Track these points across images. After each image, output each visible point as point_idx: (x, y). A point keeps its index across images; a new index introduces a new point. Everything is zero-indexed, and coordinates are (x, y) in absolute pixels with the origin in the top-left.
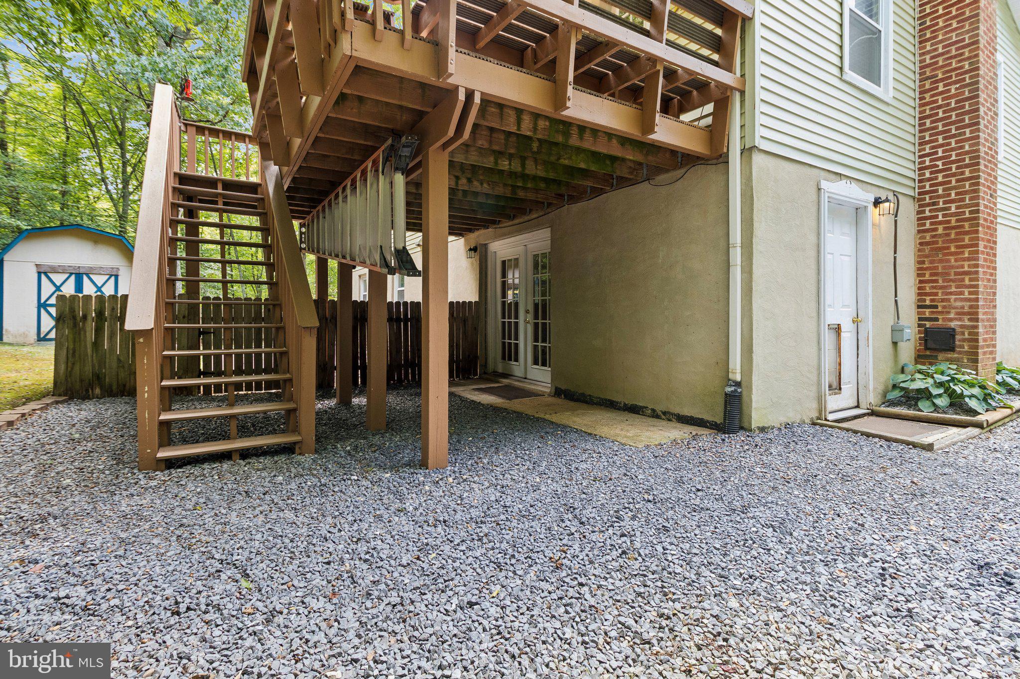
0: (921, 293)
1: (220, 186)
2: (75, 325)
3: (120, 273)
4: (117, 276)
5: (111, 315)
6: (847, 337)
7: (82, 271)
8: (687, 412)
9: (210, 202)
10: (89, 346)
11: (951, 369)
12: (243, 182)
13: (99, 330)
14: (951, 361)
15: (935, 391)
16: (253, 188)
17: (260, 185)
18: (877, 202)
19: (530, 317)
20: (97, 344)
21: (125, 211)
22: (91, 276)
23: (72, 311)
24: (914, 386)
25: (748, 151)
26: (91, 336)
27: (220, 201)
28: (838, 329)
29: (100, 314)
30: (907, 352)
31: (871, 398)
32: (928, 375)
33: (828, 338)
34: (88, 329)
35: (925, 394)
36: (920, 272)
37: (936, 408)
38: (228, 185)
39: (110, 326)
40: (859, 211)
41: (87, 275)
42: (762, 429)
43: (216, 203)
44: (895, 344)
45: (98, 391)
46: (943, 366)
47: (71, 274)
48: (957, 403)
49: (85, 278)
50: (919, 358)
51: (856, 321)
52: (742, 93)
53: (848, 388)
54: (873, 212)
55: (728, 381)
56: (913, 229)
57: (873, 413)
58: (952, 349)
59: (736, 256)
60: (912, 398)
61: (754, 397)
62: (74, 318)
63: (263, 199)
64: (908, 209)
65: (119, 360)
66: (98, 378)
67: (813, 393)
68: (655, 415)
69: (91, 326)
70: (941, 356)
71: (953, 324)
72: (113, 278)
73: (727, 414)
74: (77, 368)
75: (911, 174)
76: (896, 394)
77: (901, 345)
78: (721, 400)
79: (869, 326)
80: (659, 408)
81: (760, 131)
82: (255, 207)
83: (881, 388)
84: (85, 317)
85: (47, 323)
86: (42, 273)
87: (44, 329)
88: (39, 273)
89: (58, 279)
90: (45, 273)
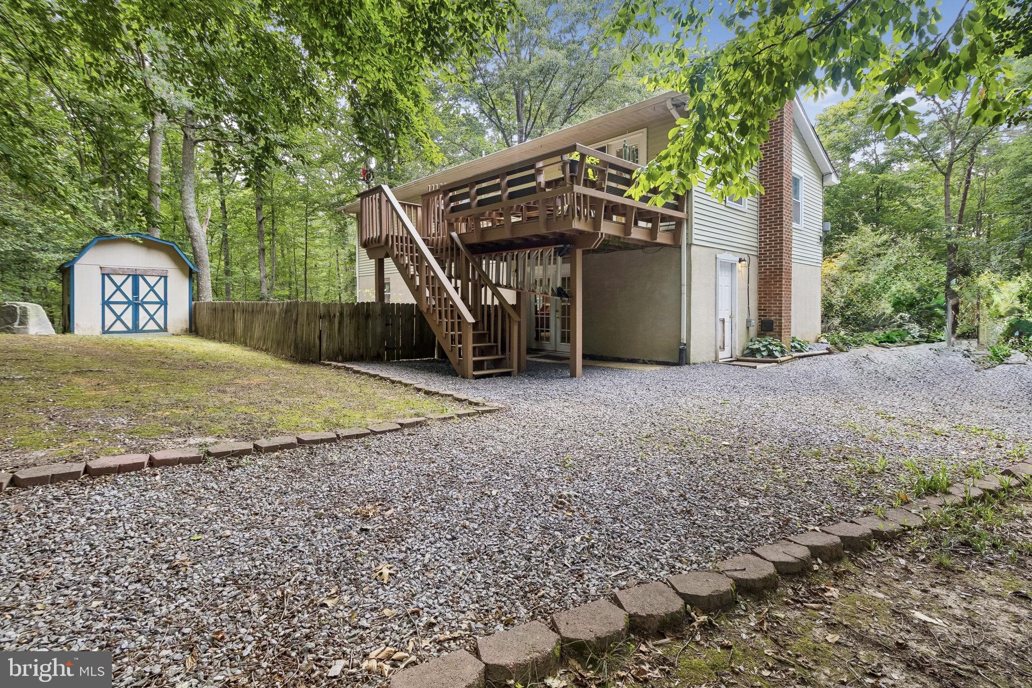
0: (760, 304)
2: (330, 320)
3: (169, 275)
4: (166, 277)
5: (346, 314)
6: (727, 325)
7: (138, 273)
8: (661, 359)
10: (337, 332)
11: (769, 339)
14: (771, 336)
15: (762, 349)
18: (740, 261)
19: (559, 314)
20: (340, 331)
22: (146, 277)
23: (329, 312)
24: (754, 347)
25: (689, 245)
26: (337, 326)
28: (723, 321)
30: (753, 330)
31: (738, 353)
32: (760, 342)
33: (720, 325)
34: (336, 323)
35: (758, 350)
36: (760, 292)
37: (763, 356)
39: (346, 321)
40: (733, 265)
41: (142, 276)
42: (694, 364)
44: (748, 328)
46: (767, 338)
47: (129, 275)
48: (771, 354)
49: (140, 278)
50: (759, 335)
51: (731, 317)
52: (687, 220)
53: (728, 349)
54: (739, 265)
55: (681, 343)
56: (757, 272)
57: (738, 360)
58: (772, 330)
59: (684, 289)
60: (753, 352)
61: (692, 350)
62: (330, 316)
64: (754, 261)
65: (350, 340)
66: (340, 351)
67: (713, 350)
68: (644, 363)
70: (768, 333)
71: (772, 318)
72: (163, 279)
73: (681, 358)
74: (331, 345)
75: (756, 245)
76: (747, 351)
77: (751, 328)
78: (677, 353)
79: (737, 320)
80: (646, 359)
81: (694, 236)
83: (741, 349)
85: (110, 318)
86: (106, 275)
87: (108, 324)
88: (103, 275)
89: (119, 279)
90: (108, 275)
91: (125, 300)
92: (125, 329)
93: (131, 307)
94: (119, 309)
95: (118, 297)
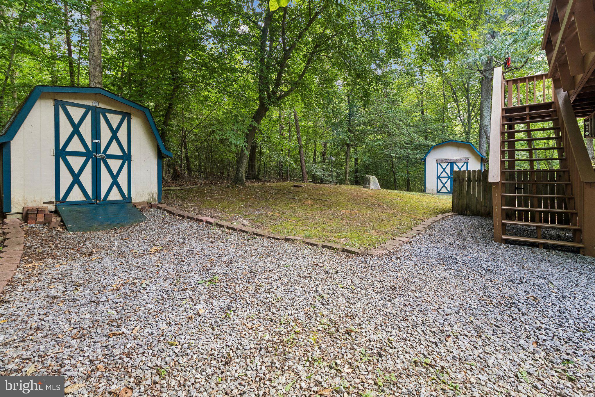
1: (527, 109)
2: (460, 183)
3: (469, 161)
5: (473, 179)
7: (453, 161)
9: (521, 119)
10: (465, 192)
12: (542, 104)
13: (469, 186)
16: (548, 105)
17: (553, 103)
20: (468, 192)
21: (469, 130)
22: (457, 163)
23: (459, 177)
26: (466, 188)
27: (528, 118)
29: (469, 178)
34: (465, 185)
38: (532, 108)
39: (473, 184)
41: (455, 163)
43: (525, 119)
45: (468, 212)
47: (449, 163)
62: (459, 180)
63: (555, 111)
65: (477, 200)
66: (468, 207)
69: (465, 184)
72: (466, 164)
74: (461, 201)
82: (550, 116)
84: (463, 180)
85: (440, 185)
86: (439, 163)
87: (439, 188)
88: (437, 163)
89: (444, 165)
90: (440, 163)
91: (447, 176)
92: (447, 191)
93: (449, 180)
94: (444, 180)
95: (444, 175)
